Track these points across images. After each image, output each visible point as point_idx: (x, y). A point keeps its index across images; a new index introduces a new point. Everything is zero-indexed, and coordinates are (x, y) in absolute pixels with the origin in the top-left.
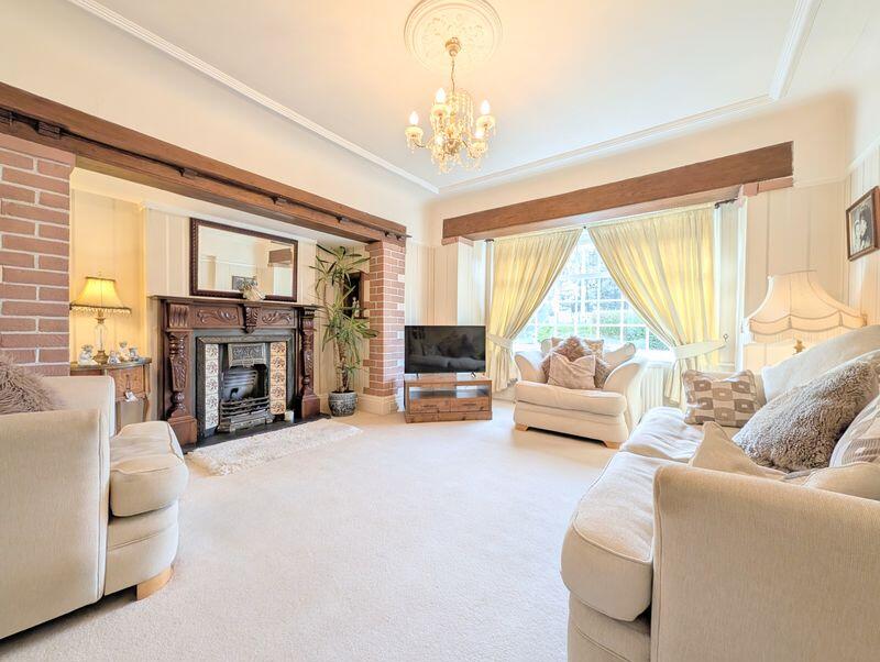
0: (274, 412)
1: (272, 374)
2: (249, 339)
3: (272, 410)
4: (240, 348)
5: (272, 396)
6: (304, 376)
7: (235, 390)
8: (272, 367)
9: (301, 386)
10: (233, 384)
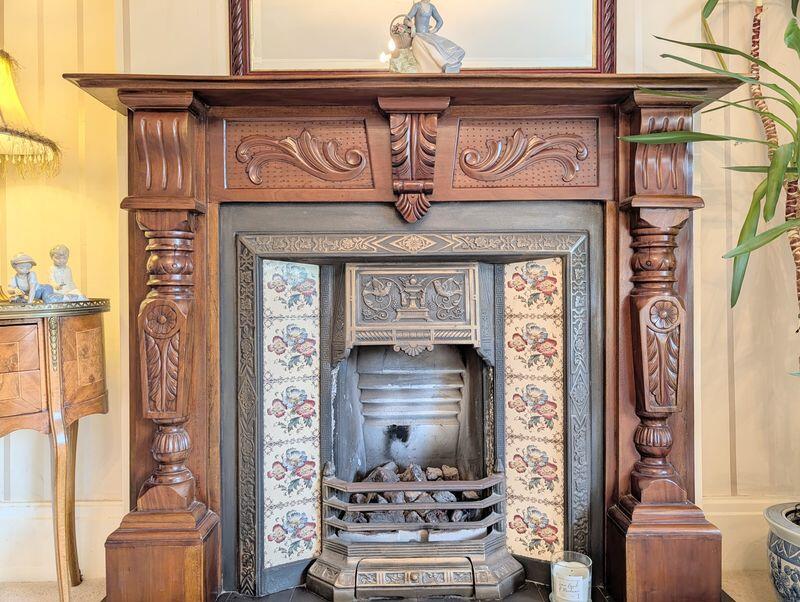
0: (517, 543)
1: (511, 389)
2: (414, 243)
3: (511, 535)
4: (385, 279)
5: (513, 480)
6: (645, 418)
7: (399, 433)
8: (513, 362)
9: (628, 458)
10: (392, 408)
